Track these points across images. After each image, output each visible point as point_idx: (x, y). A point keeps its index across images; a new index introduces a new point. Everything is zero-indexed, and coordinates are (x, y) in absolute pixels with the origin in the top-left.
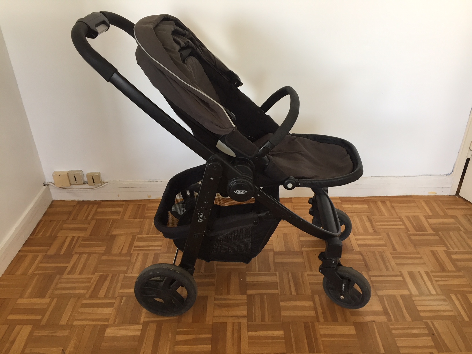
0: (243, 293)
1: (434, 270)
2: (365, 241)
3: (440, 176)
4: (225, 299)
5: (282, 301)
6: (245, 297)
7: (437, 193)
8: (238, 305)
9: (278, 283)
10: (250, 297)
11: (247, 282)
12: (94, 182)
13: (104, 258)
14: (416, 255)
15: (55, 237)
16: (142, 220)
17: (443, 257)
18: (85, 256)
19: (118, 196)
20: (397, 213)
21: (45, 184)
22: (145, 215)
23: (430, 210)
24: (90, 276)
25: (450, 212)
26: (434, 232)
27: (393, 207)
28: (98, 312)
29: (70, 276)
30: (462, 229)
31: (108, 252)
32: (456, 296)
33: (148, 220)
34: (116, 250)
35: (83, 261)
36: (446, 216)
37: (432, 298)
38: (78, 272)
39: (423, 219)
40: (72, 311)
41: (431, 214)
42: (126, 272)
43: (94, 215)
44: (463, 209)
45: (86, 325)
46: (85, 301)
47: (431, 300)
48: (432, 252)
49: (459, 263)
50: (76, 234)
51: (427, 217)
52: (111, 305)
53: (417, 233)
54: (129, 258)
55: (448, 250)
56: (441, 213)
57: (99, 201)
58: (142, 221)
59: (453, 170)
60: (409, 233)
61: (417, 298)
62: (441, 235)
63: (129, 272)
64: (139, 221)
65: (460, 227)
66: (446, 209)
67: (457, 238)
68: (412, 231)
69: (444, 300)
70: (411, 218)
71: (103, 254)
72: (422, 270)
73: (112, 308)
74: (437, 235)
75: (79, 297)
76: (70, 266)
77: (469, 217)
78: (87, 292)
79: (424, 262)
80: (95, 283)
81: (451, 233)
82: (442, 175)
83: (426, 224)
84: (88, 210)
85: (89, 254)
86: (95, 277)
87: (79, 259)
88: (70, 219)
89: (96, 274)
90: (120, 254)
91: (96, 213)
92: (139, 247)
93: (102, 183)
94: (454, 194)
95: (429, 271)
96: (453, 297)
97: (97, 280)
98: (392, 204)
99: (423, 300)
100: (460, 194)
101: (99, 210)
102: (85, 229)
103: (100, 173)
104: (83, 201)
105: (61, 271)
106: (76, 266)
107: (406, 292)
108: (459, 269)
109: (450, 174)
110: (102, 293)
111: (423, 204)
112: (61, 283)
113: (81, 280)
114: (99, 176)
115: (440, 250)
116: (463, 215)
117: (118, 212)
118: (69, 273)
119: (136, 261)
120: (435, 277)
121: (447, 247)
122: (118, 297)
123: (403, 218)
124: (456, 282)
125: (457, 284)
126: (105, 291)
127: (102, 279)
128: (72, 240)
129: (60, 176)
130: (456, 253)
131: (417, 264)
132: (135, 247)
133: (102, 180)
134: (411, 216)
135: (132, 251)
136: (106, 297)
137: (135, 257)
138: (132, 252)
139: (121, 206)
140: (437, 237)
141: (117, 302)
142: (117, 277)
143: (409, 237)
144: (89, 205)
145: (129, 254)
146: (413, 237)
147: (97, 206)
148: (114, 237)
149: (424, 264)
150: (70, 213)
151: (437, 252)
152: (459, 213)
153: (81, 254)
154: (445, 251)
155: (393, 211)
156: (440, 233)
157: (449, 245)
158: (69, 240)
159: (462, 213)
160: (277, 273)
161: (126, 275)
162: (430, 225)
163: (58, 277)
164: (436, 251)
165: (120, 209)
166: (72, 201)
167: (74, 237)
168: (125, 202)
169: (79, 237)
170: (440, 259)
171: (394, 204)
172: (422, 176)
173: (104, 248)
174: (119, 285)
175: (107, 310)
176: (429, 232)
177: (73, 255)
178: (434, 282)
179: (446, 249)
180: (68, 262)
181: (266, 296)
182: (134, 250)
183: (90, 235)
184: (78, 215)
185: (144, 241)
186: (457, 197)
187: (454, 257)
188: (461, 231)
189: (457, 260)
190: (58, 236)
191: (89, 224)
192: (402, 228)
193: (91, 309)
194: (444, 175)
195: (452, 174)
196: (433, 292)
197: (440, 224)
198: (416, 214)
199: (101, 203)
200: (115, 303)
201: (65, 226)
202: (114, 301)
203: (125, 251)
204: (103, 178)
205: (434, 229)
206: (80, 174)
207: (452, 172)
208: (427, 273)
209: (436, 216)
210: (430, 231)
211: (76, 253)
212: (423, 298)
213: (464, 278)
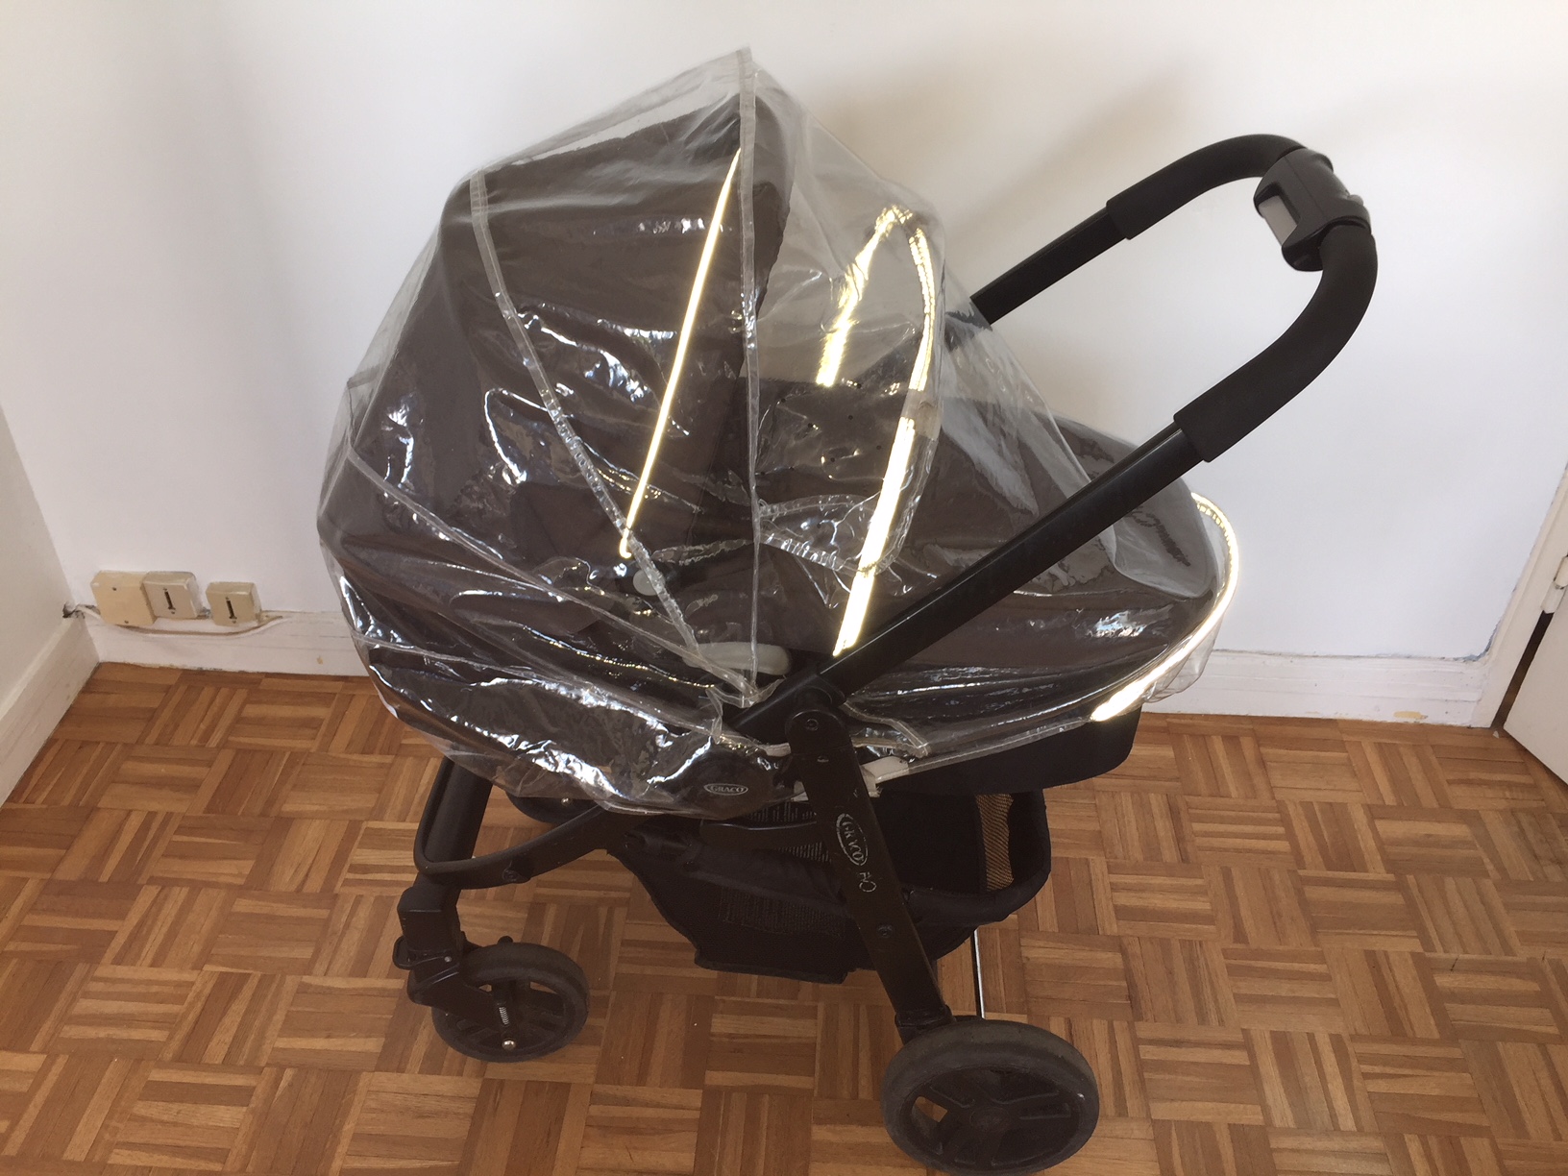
0: (691, 1077)
1: (1363, 1031)
2: (1144, 895)
3: (1442, 662)
4: (627, 1102)
5: (819, 1121)
6: (695, 1098)
7: (1426, 717)
8: (665, 1128)
9: (818, 1047)
10: (712, 1095)
11: (713, 1035)
12: (232, 615)
13: (243, 905)
14: (1312, 967)
15: (90, 812)
16: (388, 759)
17: (1405, 980)
18: (180, 894)
19: (320, 661)
20: (1271, 788)
21: (71, 610)
22: (404, 742)
23: (1394, 781)
24: (187, 976)
25: (1462, 797)
26: (1391, 877)
27: (1262, 763)
28: (195, 1122)
29: (123, 971)
30: (1490, 867)
31: (257, 883)
32: (1423, 1144)
33: (409, 762)
34: (285, 878)
35: (170, 910)
36: (1444, 811)
37: (1336, 1144)
38: (149, 960)
39: (1359, 817)
40: (109, 1117)
41: (1390, 800)
42: (307, 968)
43: (231, 730)
44: (1510, 785)
45: (151, 1168)
46: (157, 1075)
47: (1334, 1153)
48: (1371, 956)
49: (1454, 1009)
50: (162, 803)
51: (1375, 812)
52: (238, 1096)
53: (1331, 874)
54: (324, 913)
55: (1428, 954)
56: (1429, 800)
57: (253, 673)
58: (392, 765)
59: (1490, 643)
60: (1301, 872)
61: (1288, 1143)
62: (1415, 891)
63: (320, 968)
64: (381, 766)
65: (1486, 860)
66: (1450, 782)
67: (1466, 907)
68: (1314, 869)
69: (1380, 1157)
70: (1318, 814)
71: (242, 891)
72: (1320, 1027)
73: (244, 1109)
74: (1400, 886)
75: (140, 1055)
76: (124, 929)
77: (1524, 819)
78: (170, 1038)
79: (1333, 996)
80: (199, 1005)
81: (1450, 883)
82: (1448, 660)
83: (1367, 843)
84: (215, 708)
85: (196, 886)
86: (202, 981)
87: (157, 904)
88: (148, 740)
89: (207, 968)
90: (297, 895)
91: (239, 719)
92: (366, 869)
93: (261, 618)
94: (1487, 721)
95: (1345, 1036)
96: (1414, 1147)
97: (207, 991)
98: (1263, 750)
99: (1306, 1151)
100: (1507, 727)
101: (251, 711)
102: (192, 786)
103: (252, 585)
104: (201, 672)
105: (92, 948)
106: (144, 932)
107: (1249, 1115)
108: (1451, 1033)
109: (1479, 657)
110: (217, 1048)
111: (1373, 757)
112: (87, 995)
113: (154, 989)
114: (251, 599)
115: (1400, 947)
116: (1501, 811)
117: (311, 724)
118: (118, 961)
119: (347, 925)
120: (1362, 1059)
121: (1427, 943)
122: (268, 1065)
123: (1291, 809)
124: (1430, 1086)
125: (1436, 1092)
126: (229, 1039)
127: (226, 989)
128: (145, 826)
129: (115, 589)
130: (1453, 968)
131: (1311, 1002)
132: (353, 869)
133: (263, 609)
134: (1319, 803)
135: (340, 883)
136: (228, 1064)
137: (348, 908)
138: (338, 888)
139: (324, 699)
140: (1395, 899)
141: (260, 1085)
142: (274, 986)
143: (1300, 893)
144: (218, 690)
145: (328, 896)
146: (1313, 893)
147: (242, 694)
148: (285, 824)
149: (1334, 1003)
150: (151, 715)
151: (1387, 957)
152: (1490, 804)
153: (166, 884)
154: (1413, 954)
155: (1259, 781)
156: (1411, 878)
157: (1433, 934)
158: (135, 822)
159: (1502, 804)
160: (821, 1006)
161: (306, 979)
162: (1381, 844)
163: (81, 969)
164: (1385, 953)
165: (321, 712)
166: (162, 669)
167: (152, 815)
168: (340, 684)
169: (169, 815)
170: (1392, 987)
171: (1269, 752)
172: (1377, 657)
173: (247, 866)
174: (279, 1017)
175: (227, 1116)
176: (1371, 876)
177: (141, 886)
178: (1356, 1083)
179: (1420, 950)
180: (122, 915)
181: (767, 1096)
182: (347, 882)
183: (208, 810)
184: (176, 726)
185: (383, 847)
186: (1496, 734)
187: (1443, 981)
188: (1488, 876)
189: (1454, 996)
190: (99, 805)
191: (210, 764)
192: (1280, 853)
193: (176, 1107)
194: (1456, 659)
195: (1487, 657)
196: (1347, 1122)
197: (1416, 842)
198: (1338, 797)
199: (259, 682)
200: (254, 1088)
201: (130, 767)
202: (253, 1083)
203: (315, 885)
204: (266, 602)
205: (1391, 864)
206: (186, 587)
207: (1487, 650)
208: (1337, 1041)
209: (1408, 808)
210: (1378, 872)
211: (152, 881)
212: (1308, 1143)
213: (1465, 1070)
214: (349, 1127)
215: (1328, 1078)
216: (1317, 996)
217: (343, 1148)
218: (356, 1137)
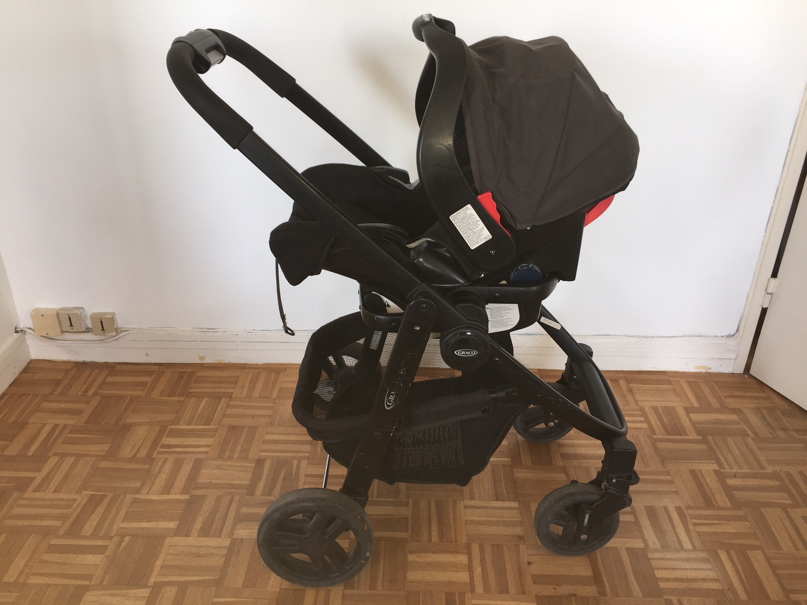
1: (692, 505)
2: (575, 448)
3: (716, 338)
5: (411, 552)
7: (711, 368)
9: (410, 519)
12: (103, 329)
13: (104, 464)
14: (663, 478)
15: (24, 425)
16: (182, 399)
17: (712, 482)
18: (70, 460)
19: (147, 355)
20: (636, 401)
21: (18, 330)
22: (190, 391)
23: (697, 397)
24: (72, 497)
25: (732, 403)
26: (700, 438)
27: (631, 390)
28: (75, 563)
29: (38, 495)
30: (749, 432)
31: (112, 455)
32: (728, 554)
33: (193, 399)
34: (127, 451)
35: (64, 468)
36: (724, 409)
37: (683, 555)
38: (53, 489)
39: (682, 413)
40: (29, 561)
41: (696, 405)
42: (138, 491)
43: (100, 387)
44: (755, 398)
45: (51, 584)
46: (54, 542)
47: (683, 560)
48: (693, 472)
49: (737, 494)
50: (61, 420)
51: (689, 410)
52: (101, 550)
53: (669, 437)
54: (147, 467)
55: (722, 470)
56: (715, 404)
57: (112, 363)
58: (184, 401)
59: (738, 327)
60: (654, 437)
61: (657, 555)
62: (712, 443)
63: (144, 490)
64: (179, 401)
65: (747, 429)
66: (725, 397)
67: (739, 450)
68: (660, 434)
69: (707, 561)
70: (661, 412)
71: (103, 458)
72: (670, 503)
73: (102, 556)
74: (705, 441)
75: (47, 532)
76: (39, 477)
77: (765, 412)
78: (63, 525)
79: (675, 490)
80: (79, 509)
81: (730, 440)
82: (718, 337)
83: (686, 423)
84: (91, 379)
85: (78, 456)
86: (82, 499)
87: (58, 465)
88: (55, 393)
89: (83, 492)
90: (134, 459)
91: (104, 383)
92: (170, 446)
93: (118, 331)
94: (741, 370)
95: (683, 507)
96: (723, 555)
97: (84, 502)
98: (631, 385)
99: (668, 559)
100: (751, 372)
101: (110, 379)
102: (79, 412)
103: (114, 313)
104: (84, 363)
105: (22, 485)
106: (51, 477)
107: (638, 544)
108: (737, 504)
109: (733, 335)
110: (89, 527)
111: (685, 387)
112: (18, 506)
113: (55, 502)
114: (112, 320)
115: (707, 468)
116: (753, 409)
117: (143, 384)
118: (36, 490)
119: (159, 472)
120: (692, 517)
121: (720, 465)
122: (116, 535)
123: (647, 409)
124: (730, 528)
125: (733, 531)
126: (95, 524)
127: (94, 502)
128: (53, 430)
129: (43, 316)
130: (735, 476)
131: (665, 493)
132: (163, 446)
133: (119, 327)
134: (661, 407)
135: (156, 453)
136: (94, 535)
137: (160, 464)
138: (155, 455)
139: (149, 373)
140: (704, 447)
141: (112, 545)
142: (120, 500)
143: (654, 445)
144: (93, 371)
145: (150, 459)
146: (660, 445)
147: (106, 372)
148: (128, 428)
149: (676, 493)
150: (58, 383)
151: (701, 473)
152: (747, 406)
153: (63, 456)
154: (714, 470)
155: (629, 398)
156: (710, 438)
157: (723, 461)
158: (47, 429)
159: (753, 406)
160: (411, 501)
161: (137, 496)
162: (694, 424)
163: (15, 495)
164: (700, 470)
165: (147, 379)
166: (64, 362)
167: (56, 426)
168: (157, 367)
169: (65, 426)
170: (705, 486)
171: (634, 386)
172: (683, 336)
173: (106, 447)
174: (122, 513)
175: (92, 559)
176: (690, 437)
177: (50, 457)
178: (691, 527)
179: (718, 468)
180: (39, 470)
181: (383, 542)
182: (159, 453)
183: (87, 422)
184: (71, 387)
185: (179, 437)
186: (746, 376)
187: (731, 482)
188: (749, 436)
189: (737, 488)
190: (29, 422)
191: (88, 403)
192: (643, 428)
193: (65, 556)
194: (722, 337)
195: (737, 335)
196: (687, 545)
197: (711, 422)
198: (670, 404)
199: (115, 367)
200: (108, 546)
201: (45, 405)
202: (108, 544)
203: (142, 454)
204: (120, 323)
205: (699, 432)
206: (79, 314)
207: (737, 331)
208: (679, 510)
209: (706, 407)
210: (693, 435)
211: (56, 454)
212: (668, 555)
213: (746, 520)
214: (159, 563)
215: (676, 526)
216: (666, 490)
217: (155, 573)
218: (163, 567)
